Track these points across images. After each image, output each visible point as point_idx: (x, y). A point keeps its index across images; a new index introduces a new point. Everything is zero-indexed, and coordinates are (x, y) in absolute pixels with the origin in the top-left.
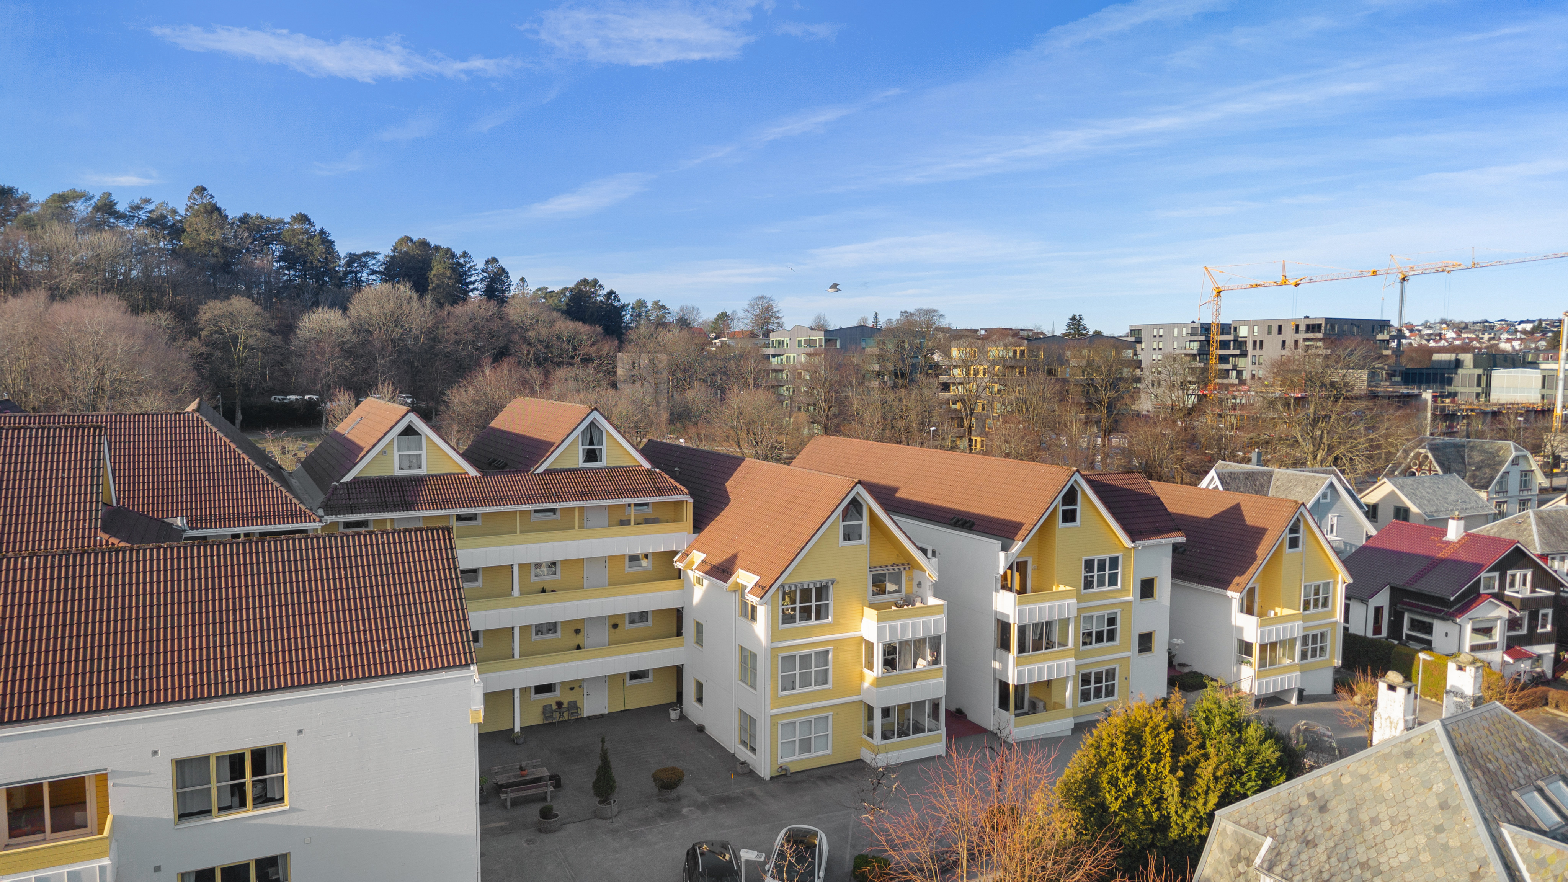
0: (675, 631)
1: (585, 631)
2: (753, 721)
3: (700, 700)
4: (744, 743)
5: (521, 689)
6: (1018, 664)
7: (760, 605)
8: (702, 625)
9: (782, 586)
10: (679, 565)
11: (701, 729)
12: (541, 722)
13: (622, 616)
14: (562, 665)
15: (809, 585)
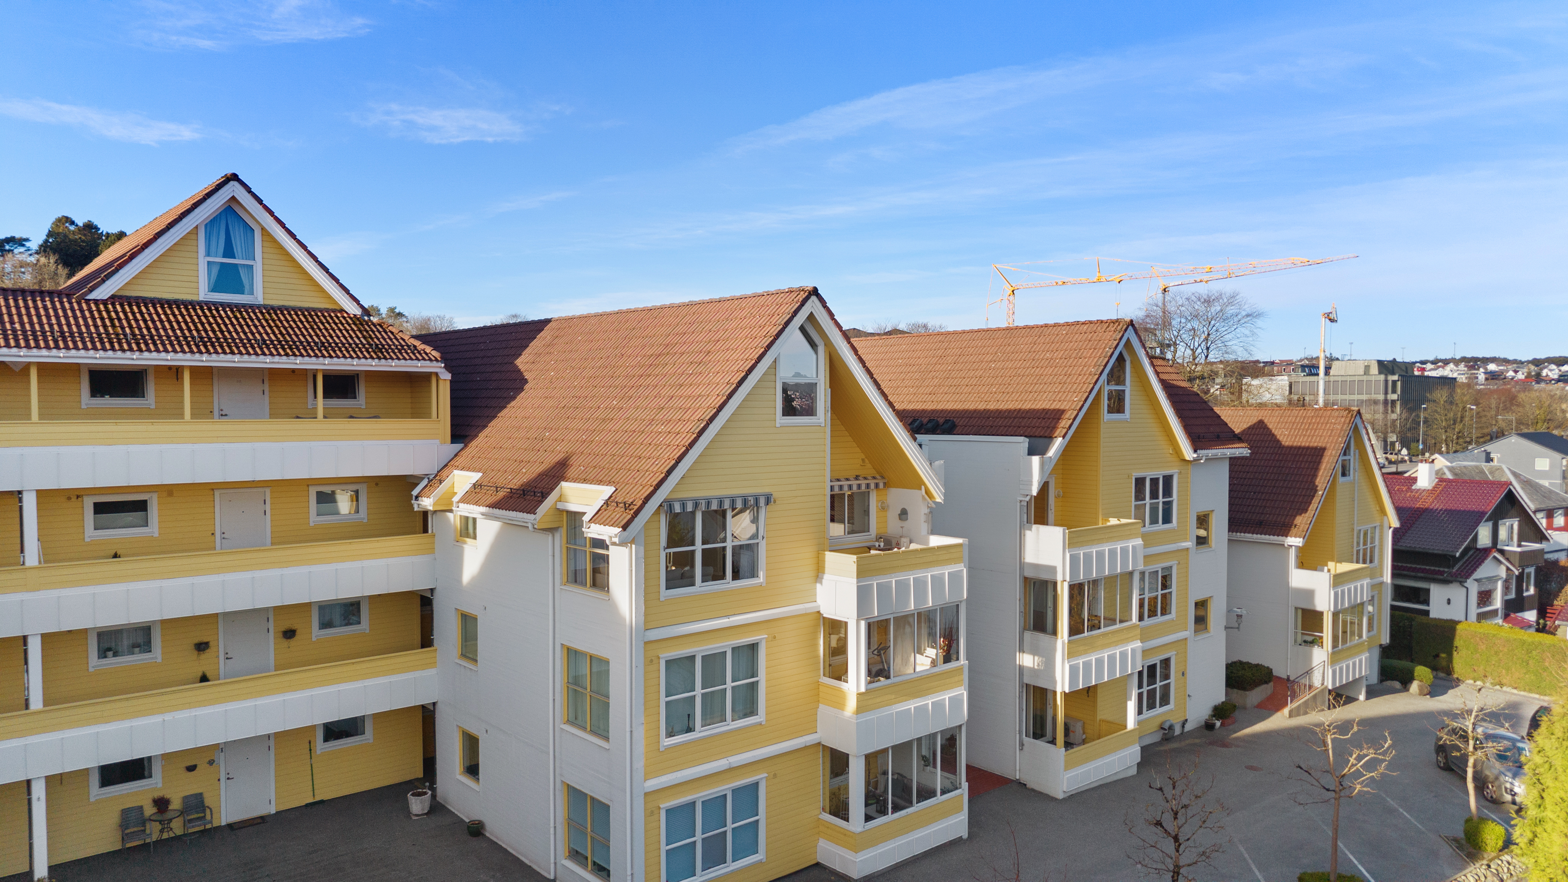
0: (416, 636)
1: (221, 643)
2: (602, 810)
3: (472, 770)
4: (576, 855)
5: (49, 779)
6: (1071, 654)
7: (622, 544)
8: (475, 619)
9: (668, 504)
10: (427, 503)
11: (476, 830)
12: (118, 846)
13: (304, 608)
14: (157, 719)
15: (721, 503)
